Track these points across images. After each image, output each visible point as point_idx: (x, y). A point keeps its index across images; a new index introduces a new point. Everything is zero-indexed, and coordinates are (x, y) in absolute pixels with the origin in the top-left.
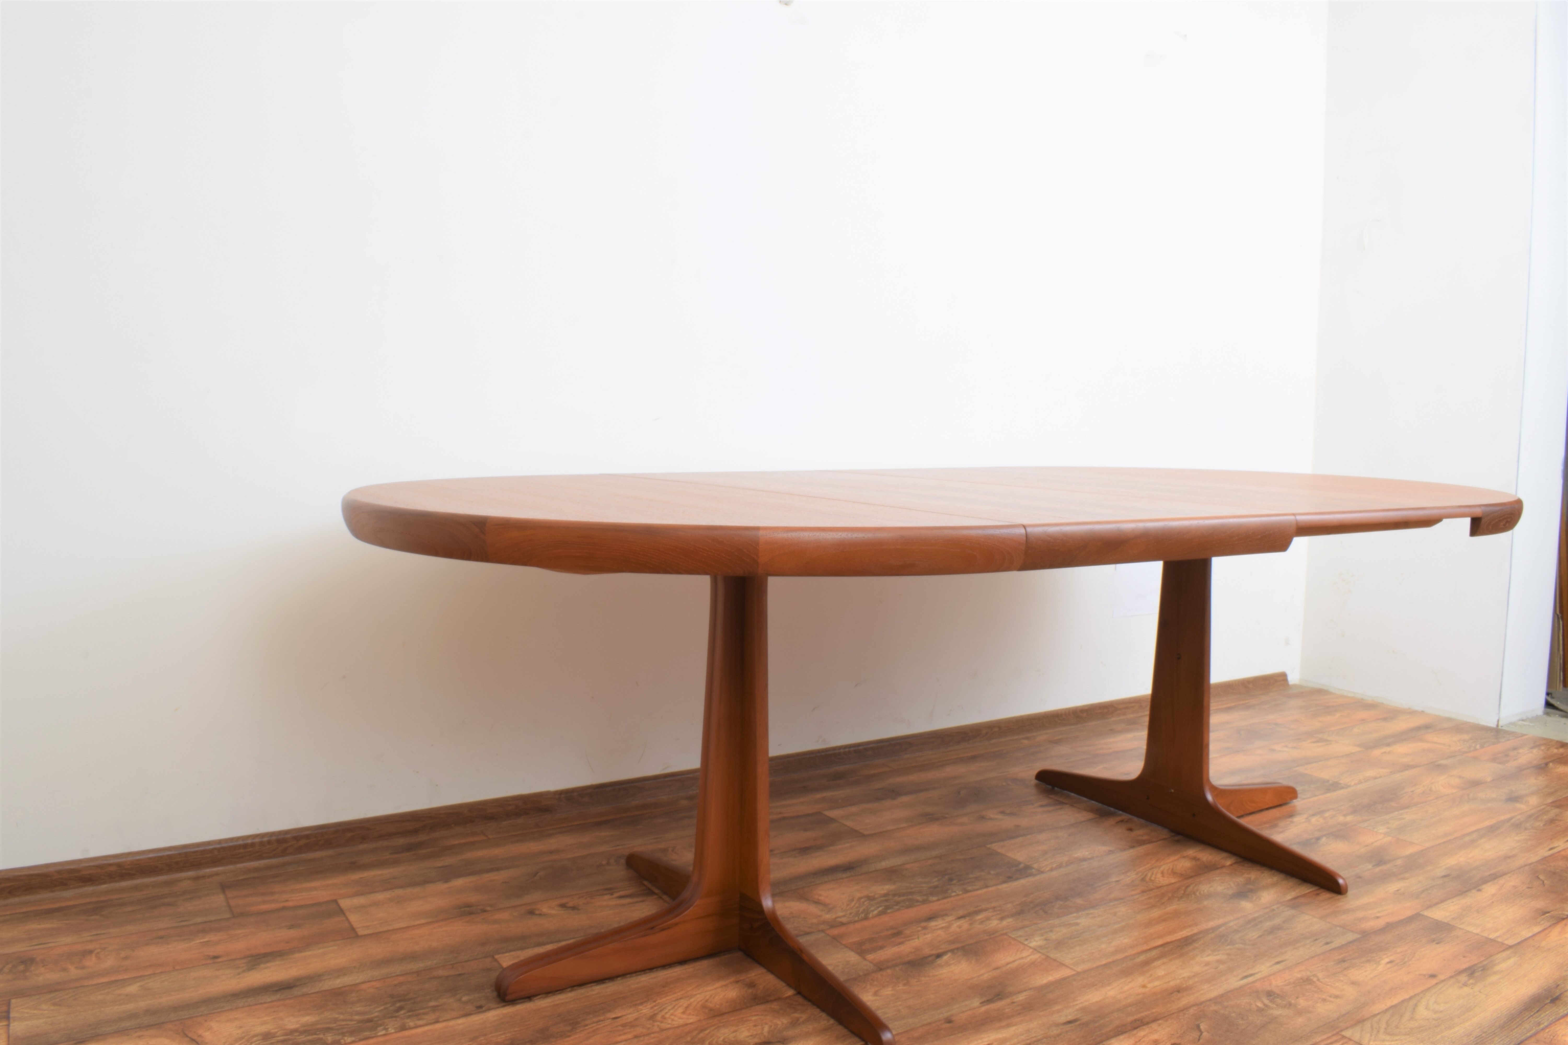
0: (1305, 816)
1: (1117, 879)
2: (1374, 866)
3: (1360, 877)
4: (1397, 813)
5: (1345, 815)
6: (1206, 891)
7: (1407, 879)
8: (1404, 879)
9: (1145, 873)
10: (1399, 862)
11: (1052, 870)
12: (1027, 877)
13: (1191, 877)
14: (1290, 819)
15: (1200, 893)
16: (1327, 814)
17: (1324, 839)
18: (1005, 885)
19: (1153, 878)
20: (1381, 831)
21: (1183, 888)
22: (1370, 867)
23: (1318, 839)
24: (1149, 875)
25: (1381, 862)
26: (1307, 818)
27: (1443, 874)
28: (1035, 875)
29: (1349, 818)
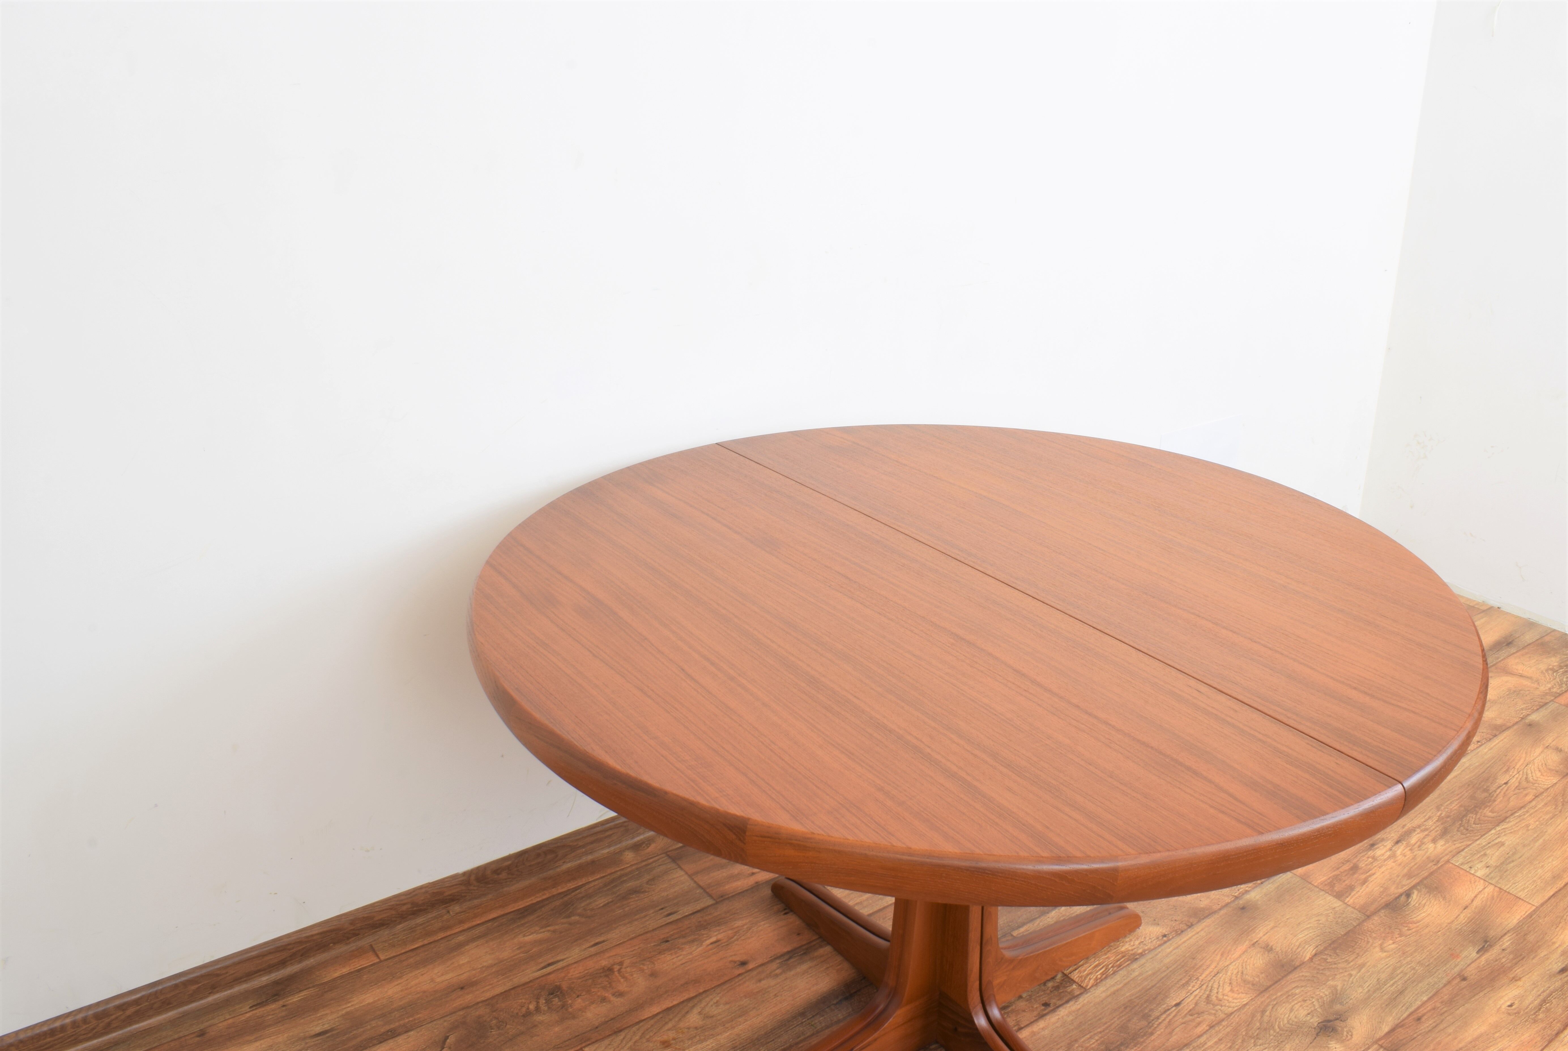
0: (1389, 844)
1: (1178, 1001)
2: (1478, 952)
3: (1464, 979)
4: (1493, 831)
5: (1434, 841)
6: (1286, 1021)
7: (1520, 979)
8: (1516, 979)
9: (1210, 985)
10: (1506, 942)
11: (1096, 985)
12: (1067, 1002)
13: (1267, 989)
14: (1371, 853)
15: (1279, 1027)
16: (1414, 839)
17: (1415, 895)
18: (1041, 1024)
19: (1220, 996)
20: (1479, 874)
21: (1258, 1016)
22: (1474, 955)
23: (1408, 894)
24: (1216, 986)
25: (1486, 945)
26: (1390, 850)
27: (1560, 966)
28: (1078, 996)
29: (1441, 846)
